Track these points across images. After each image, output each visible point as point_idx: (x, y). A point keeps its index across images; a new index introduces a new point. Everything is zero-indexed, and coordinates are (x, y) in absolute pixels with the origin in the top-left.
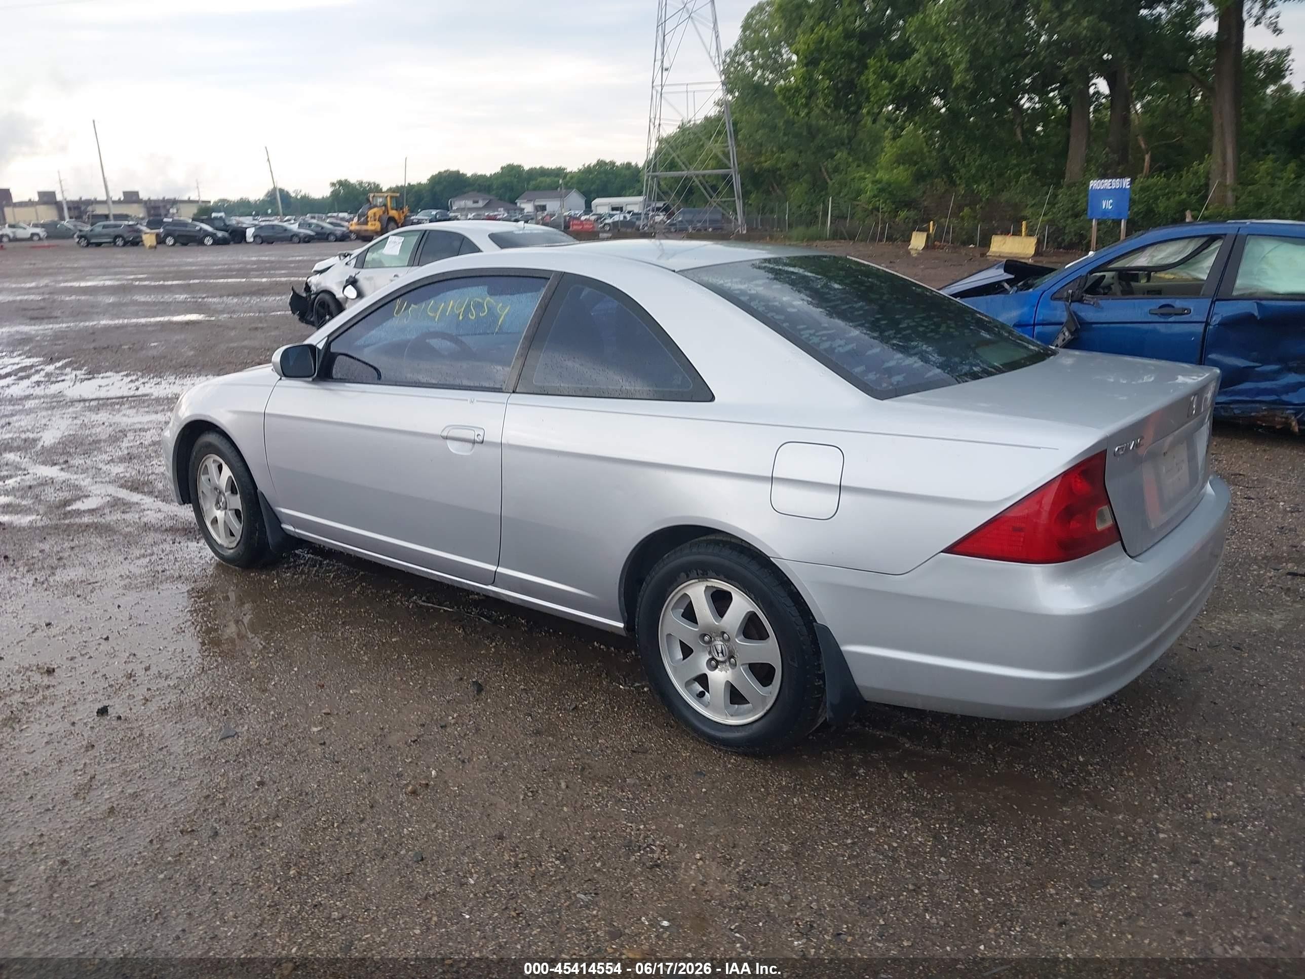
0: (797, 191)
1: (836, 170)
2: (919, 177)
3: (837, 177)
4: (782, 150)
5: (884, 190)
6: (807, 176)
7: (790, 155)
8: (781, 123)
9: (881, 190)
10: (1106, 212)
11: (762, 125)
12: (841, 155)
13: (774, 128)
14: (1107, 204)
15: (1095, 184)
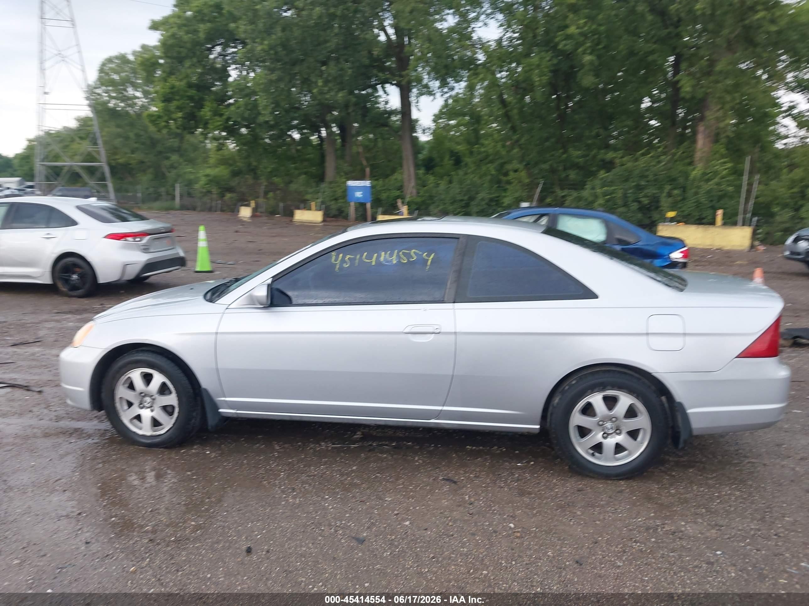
0: (145, 179)
1: (172, 167)
2: (236, 174)
3: (174, 172)
4: (133, 152)
5: (213, 181)
6: (151, 170)
7: (138, 156)
8: (131, 135)
9: (211, 181)
10: (358, 198)
11: (119, 136)
12: (175, 157)
13: (127, 138)
14: (359, 194)
15: (351, 183)
